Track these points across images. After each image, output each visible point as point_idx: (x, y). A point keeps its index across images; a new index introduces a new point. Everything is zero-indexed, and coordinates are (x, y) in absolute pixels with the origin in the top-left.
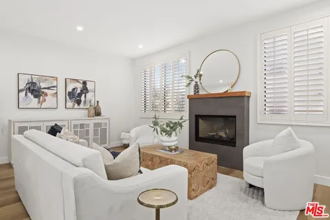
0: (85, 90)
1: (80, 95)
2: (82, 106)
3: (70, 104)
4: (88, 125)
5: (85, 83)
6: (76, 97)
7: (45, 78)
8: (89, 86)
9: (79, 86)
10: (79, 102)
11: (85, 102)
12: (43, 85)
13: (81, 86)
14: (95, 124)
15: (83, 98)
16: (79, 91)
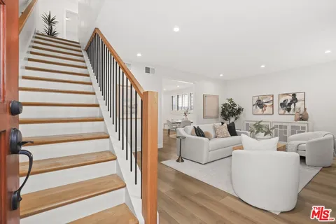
0: (294, 100)
1: (290, 104)
2: (291, 112)
3: (282, 111)
4: (286, 127)
5: (294, 95)
6: (286, 106)
7: (265, 96)
8: (298, 97)
9: (289, 98)
10: (289, 110)
11: (294, 109)
12: (264, 101)
13: (291, 98)
14: (292, 127)
15: (292, 106)
16: (289, 102)
